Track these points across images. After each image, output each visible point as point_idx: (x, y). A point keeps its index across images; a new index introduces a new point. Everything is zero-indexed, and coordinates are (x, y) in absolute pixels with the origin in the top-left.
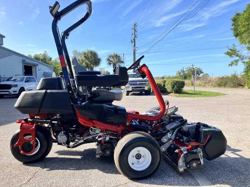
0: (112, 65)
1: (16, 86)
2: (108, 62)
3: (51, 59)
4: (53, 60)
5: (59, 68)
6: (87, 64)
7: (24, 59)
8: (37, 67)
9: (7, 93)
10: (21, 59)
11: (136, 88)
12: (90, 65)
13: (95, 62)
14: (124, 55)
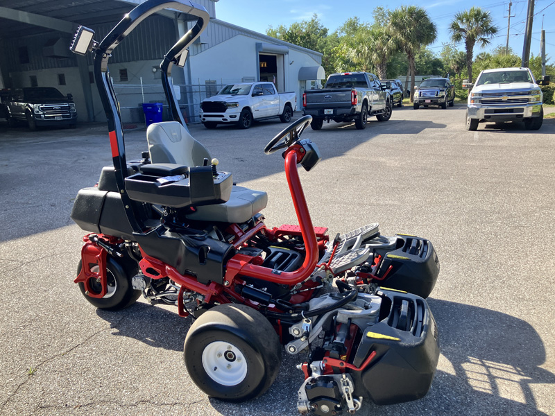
0: (463, 40)
1: (235, 105)
2: (452, 34)
3: (325, 31)
4: (329, 33)
5: (337, 55)
6: (398, 43)
7: (259, 41)
8: (286, 56)
9: (220, 119)
10: (254, 41)
11: (496, 111)
12: (406, 44)
13: (418, 37)
14: (511, 4)
